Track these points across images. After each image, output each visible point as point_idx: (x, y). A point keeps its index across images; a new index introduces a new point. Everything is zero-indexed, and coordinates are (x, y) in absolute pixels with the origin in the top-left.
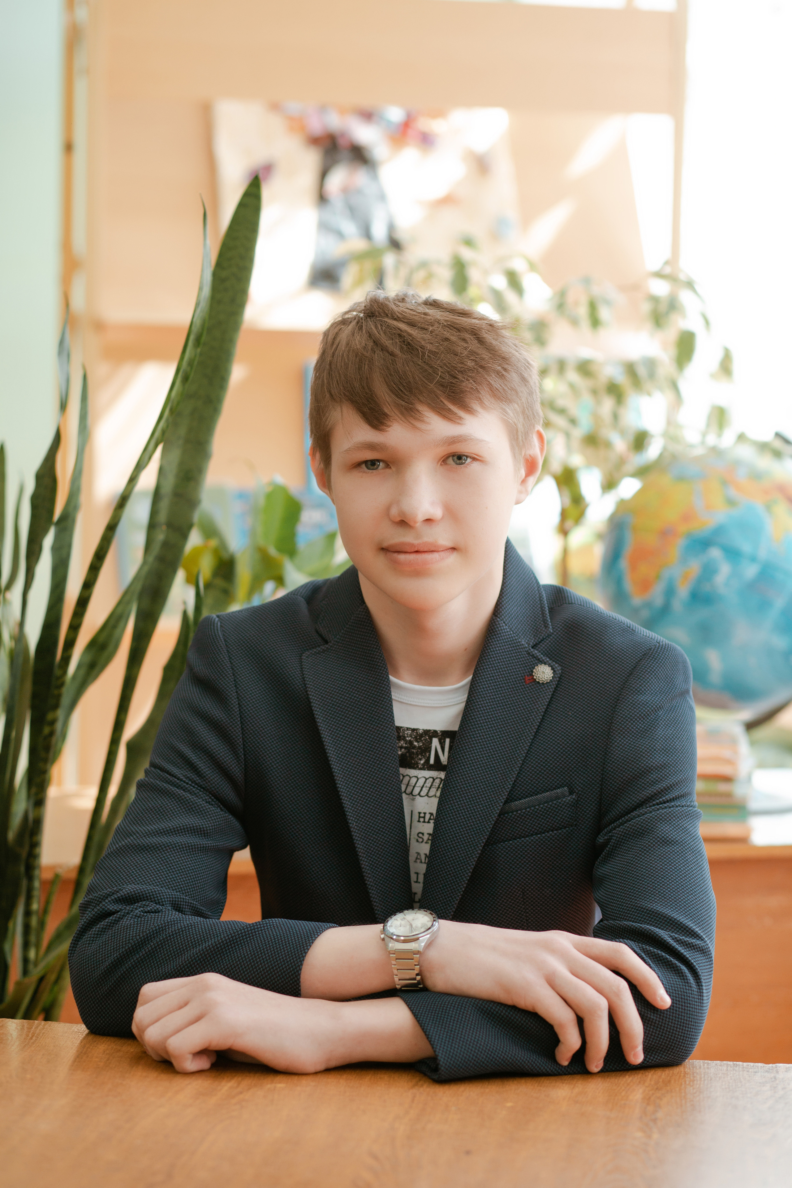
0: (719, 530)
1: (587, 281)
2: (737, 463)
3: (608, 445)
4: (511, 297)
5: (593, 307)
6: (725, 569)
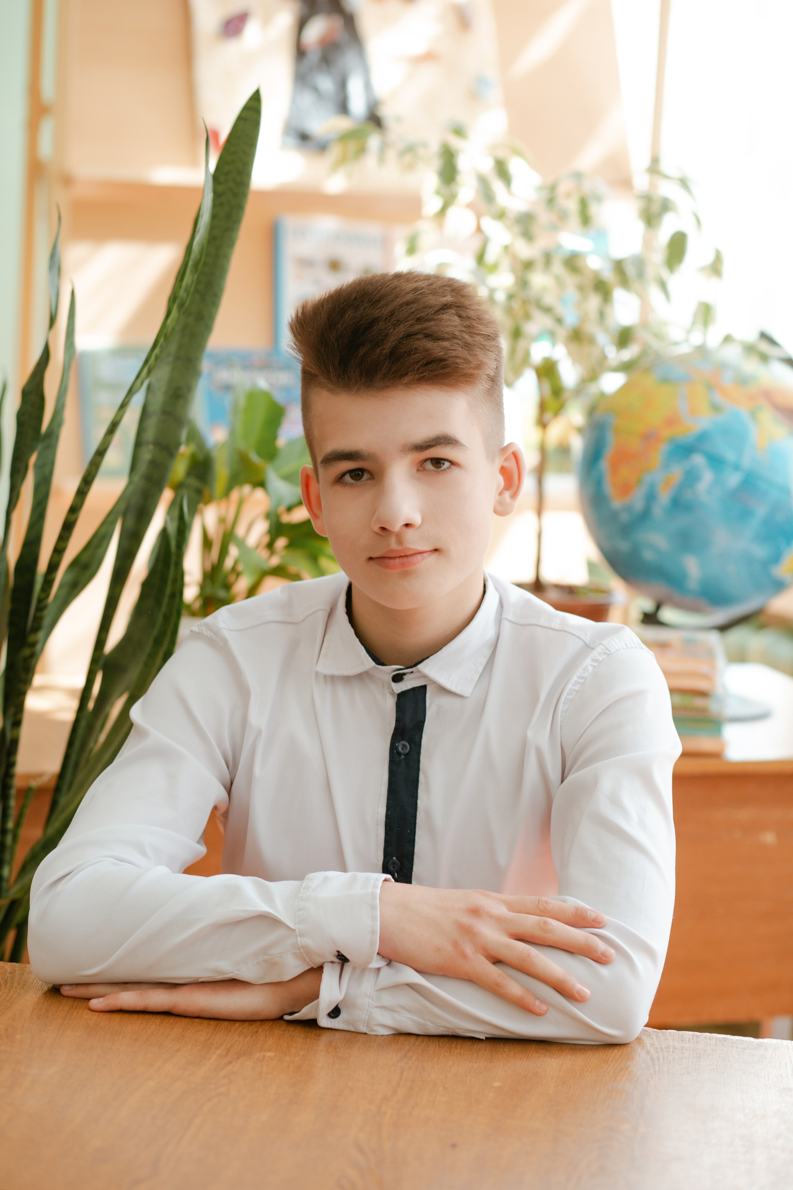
0: (703, 437)
1: (578, 177)
2: (723, 366)
5: (584, 204)
6: (707, 477)
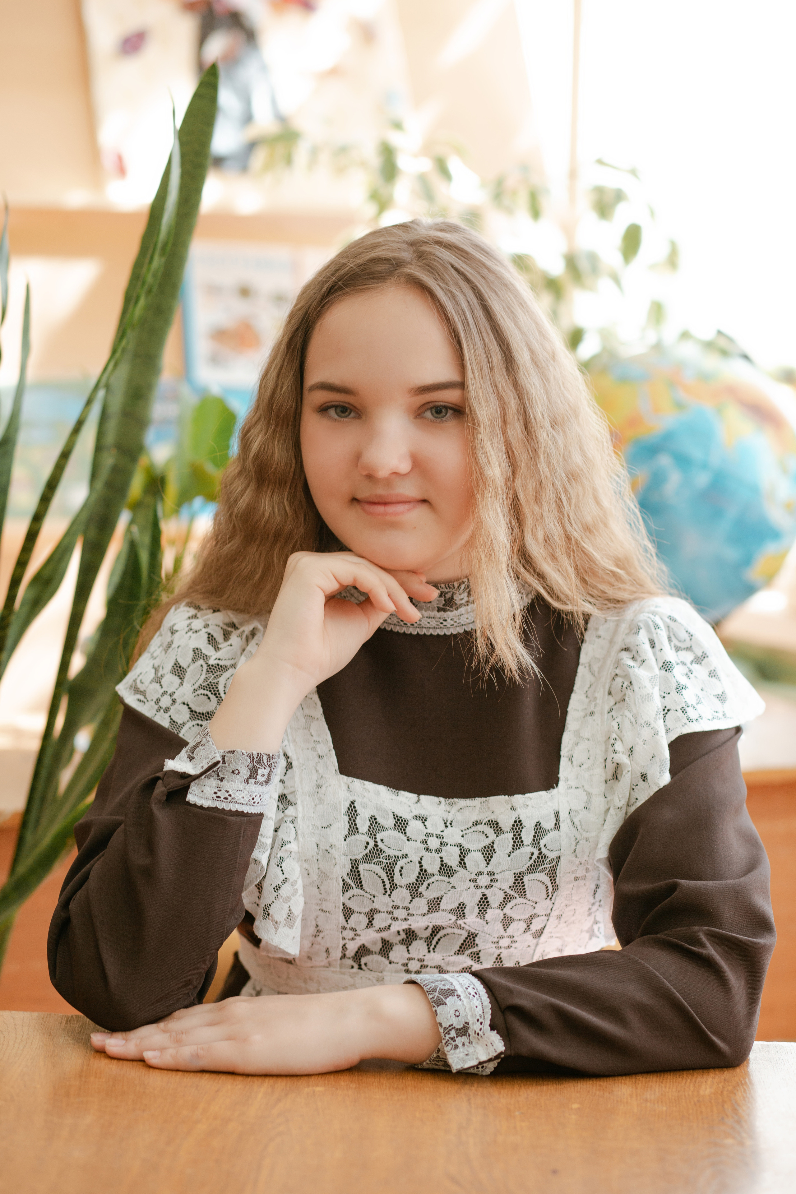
0: (668, 436)
1: (525, 169)
2: (681, 365)
5: (534, 198)
6: (675, 478)
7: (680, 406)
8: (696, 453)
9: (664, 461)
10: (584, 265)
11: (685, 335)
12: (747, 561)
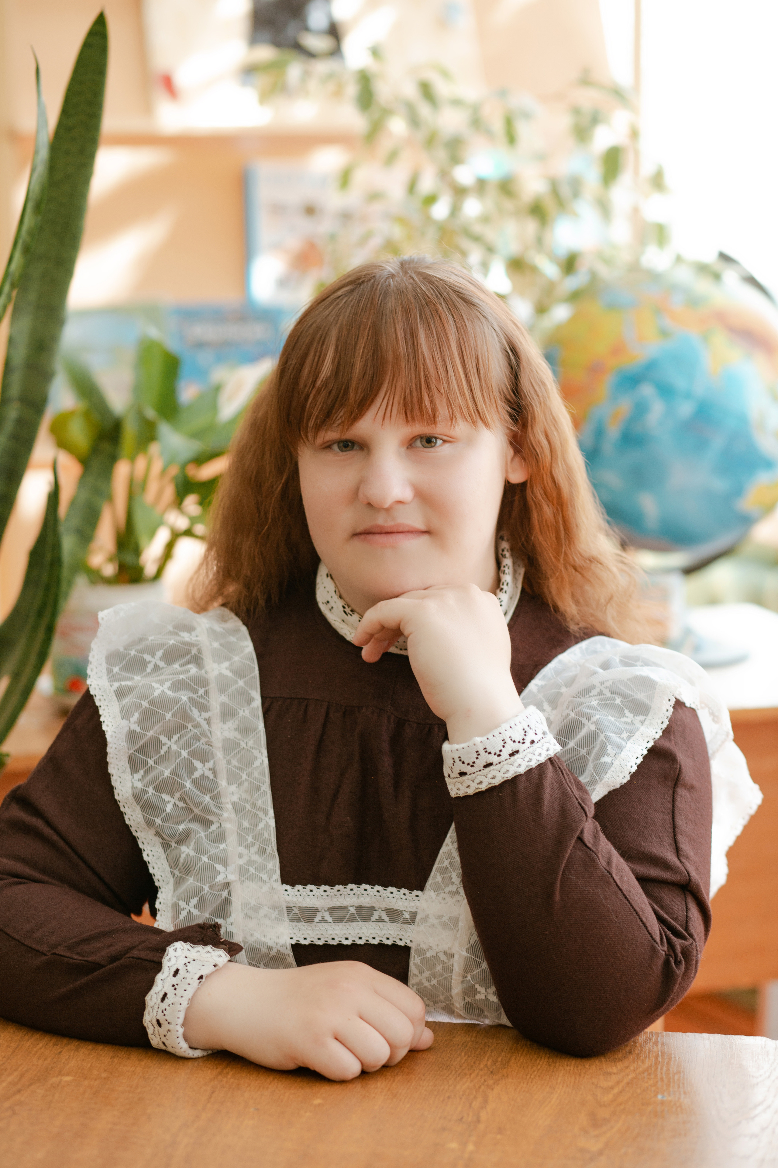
0: (652, 365)
1: (503, 93)
2: (674, 288)
3: (534, 270)
4: (424, 110)
5: (509, 123)
6: (658, 407)
7: (664, 333)
8: (680, 383)
9: (647, 390)
10: (565, 191)
11: (679, 259)
12: (738, 491)
